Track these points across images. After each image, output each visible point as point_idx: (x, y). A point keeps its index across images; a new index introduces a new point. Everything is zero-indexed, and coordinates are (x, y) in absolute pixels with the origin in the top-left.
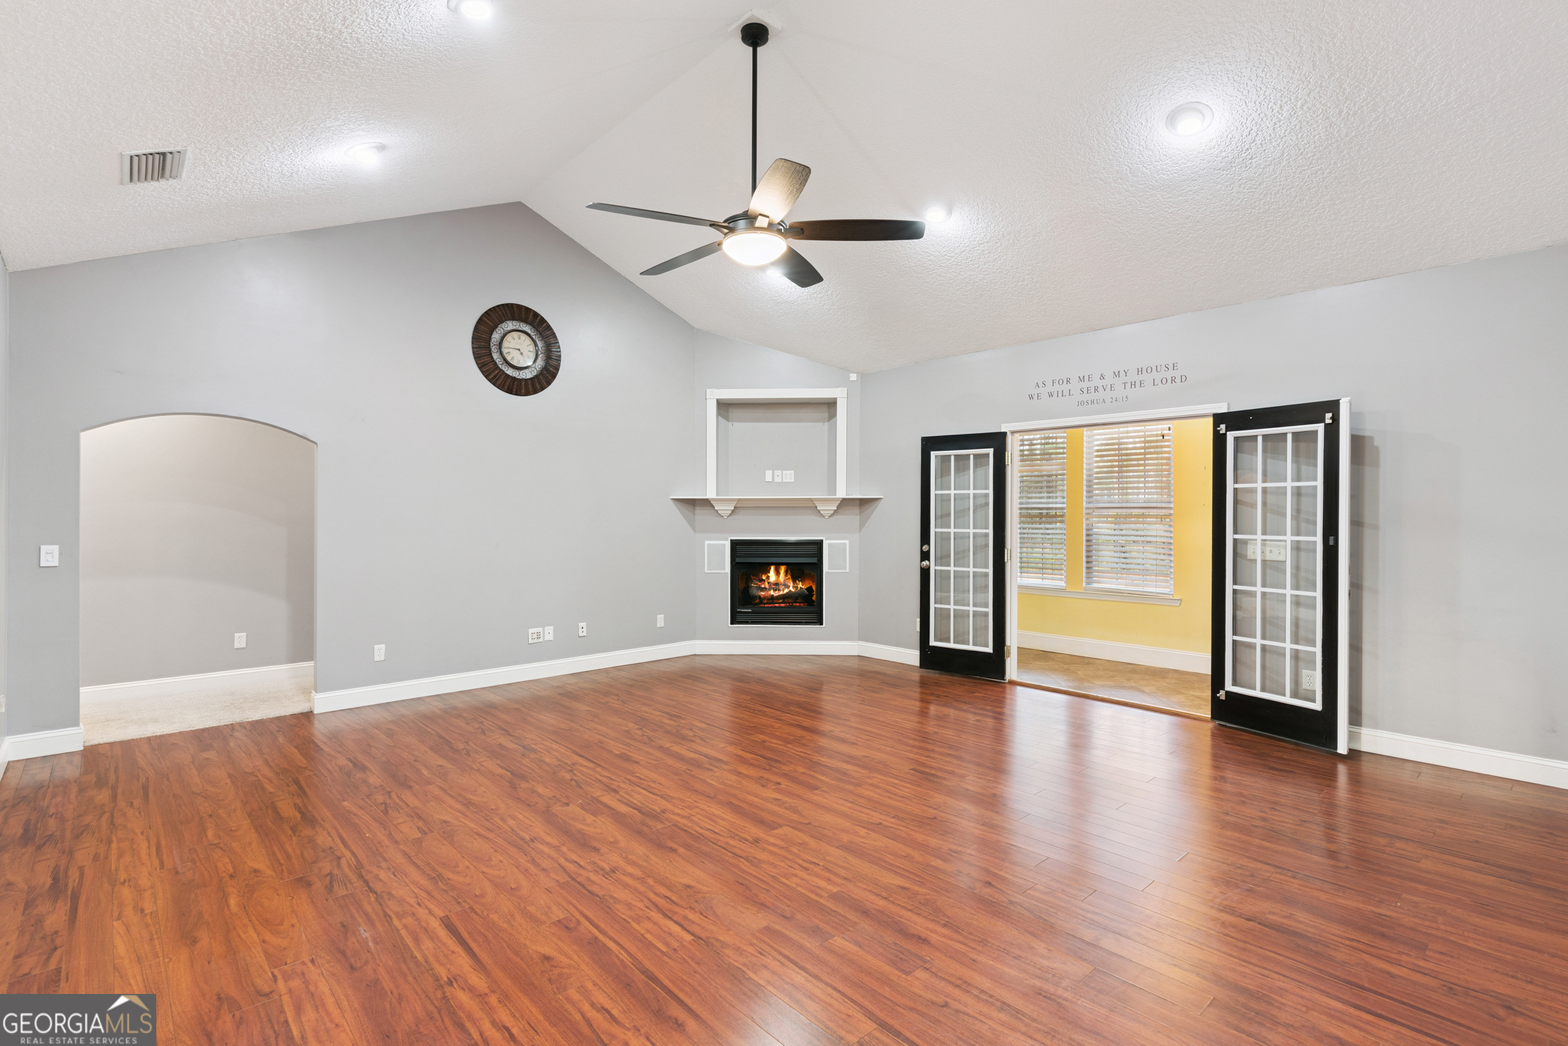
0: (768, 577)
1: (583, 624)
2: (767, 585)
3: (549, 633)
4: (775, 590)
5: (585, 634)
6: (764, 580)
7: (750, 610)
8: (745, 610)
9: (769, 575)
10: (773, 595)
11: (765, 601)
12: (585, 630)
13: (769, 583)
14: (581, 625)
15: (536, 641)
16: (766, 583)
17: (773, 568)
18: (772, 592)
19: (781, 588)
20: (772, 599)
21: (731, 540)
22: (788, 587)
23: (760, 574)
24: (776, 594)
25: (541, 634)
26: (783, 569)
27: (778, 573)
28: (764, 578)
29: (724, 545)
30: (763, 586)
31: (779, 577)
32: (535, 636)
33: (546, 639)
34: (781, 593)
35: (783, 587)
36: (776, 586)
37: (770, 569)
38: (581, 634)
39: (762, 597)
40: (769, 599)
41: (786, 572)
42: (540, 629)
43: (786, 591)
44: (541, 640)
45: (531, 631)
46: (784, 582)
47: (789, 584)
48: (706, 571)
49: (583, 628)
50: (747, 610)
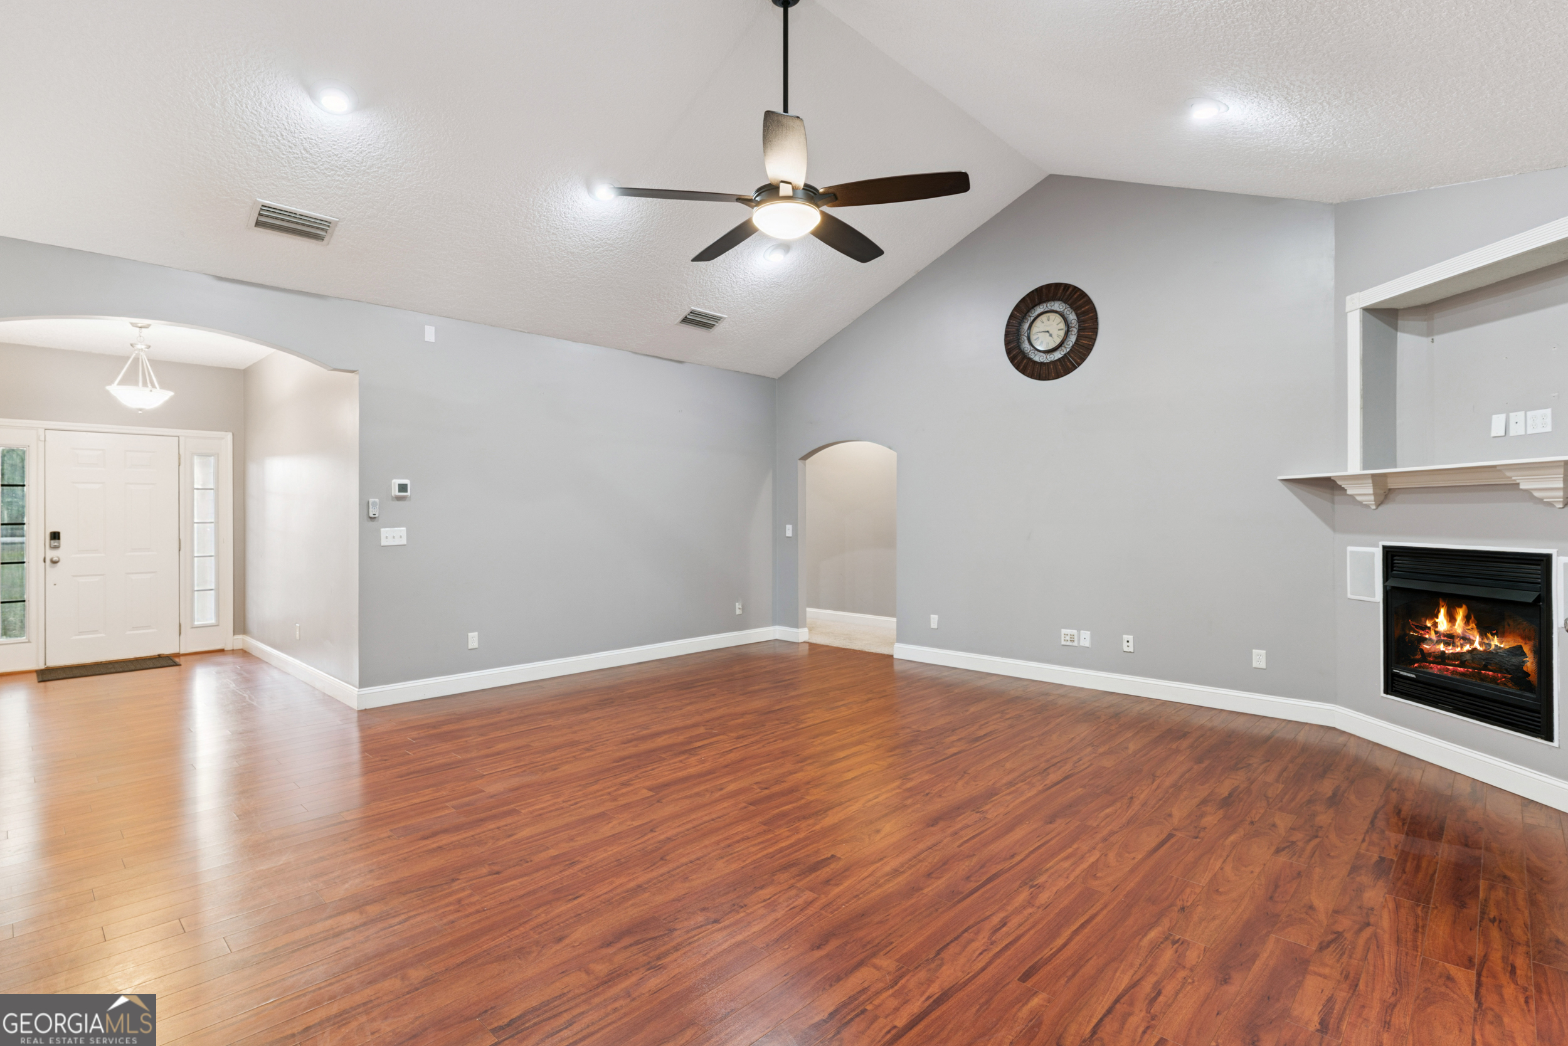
0: (1435, 625)
1: (1130, 638)
2: (1433, 636)
3: (1085, 639)
4: (1447, 644)
5: (1131, 649)
6: (1429, 628)
7: (1413, 676)
8: (1405, 674)
9: (1437, 620)
10: (1443, 652)
11: (1431, 659)
12: (1131, 644)
13: (1436, 632)
14: (1126, 637)
15: (1069, 643)
16: (1433, 633)
17: (1443, 611)
18: (1442, 647)
19: (1458, 642)
20: (1442, 658)
21: (1384, 547)
22: (1471, 642)
23: (1423, 619)
24: (1450, 650)
25: (1076, 637)
26: (1460, 614)
27: (1451, 618)
28: (1429, 624)
29: (1373, 555)
30: (1427, 636)
31: (1454, 625)
32: (1068, 638)
33: (1082, 644)
34: (1458, 650)
35: (1462, 642)
36: (1450, 638)
37: (1439, 612)
38: (1126, 649)
39: (1425, 651)
40: (1436, 657)
41: (1467, 619)
42: (1075, 632)
43: (1467, 648)
44: (1075, 644)
45: (1064, 631)
46: (1463, 634)
47: (1472, 637)
48: (1349, 596)
49: (1128, 643)
50: (1409, 675)
